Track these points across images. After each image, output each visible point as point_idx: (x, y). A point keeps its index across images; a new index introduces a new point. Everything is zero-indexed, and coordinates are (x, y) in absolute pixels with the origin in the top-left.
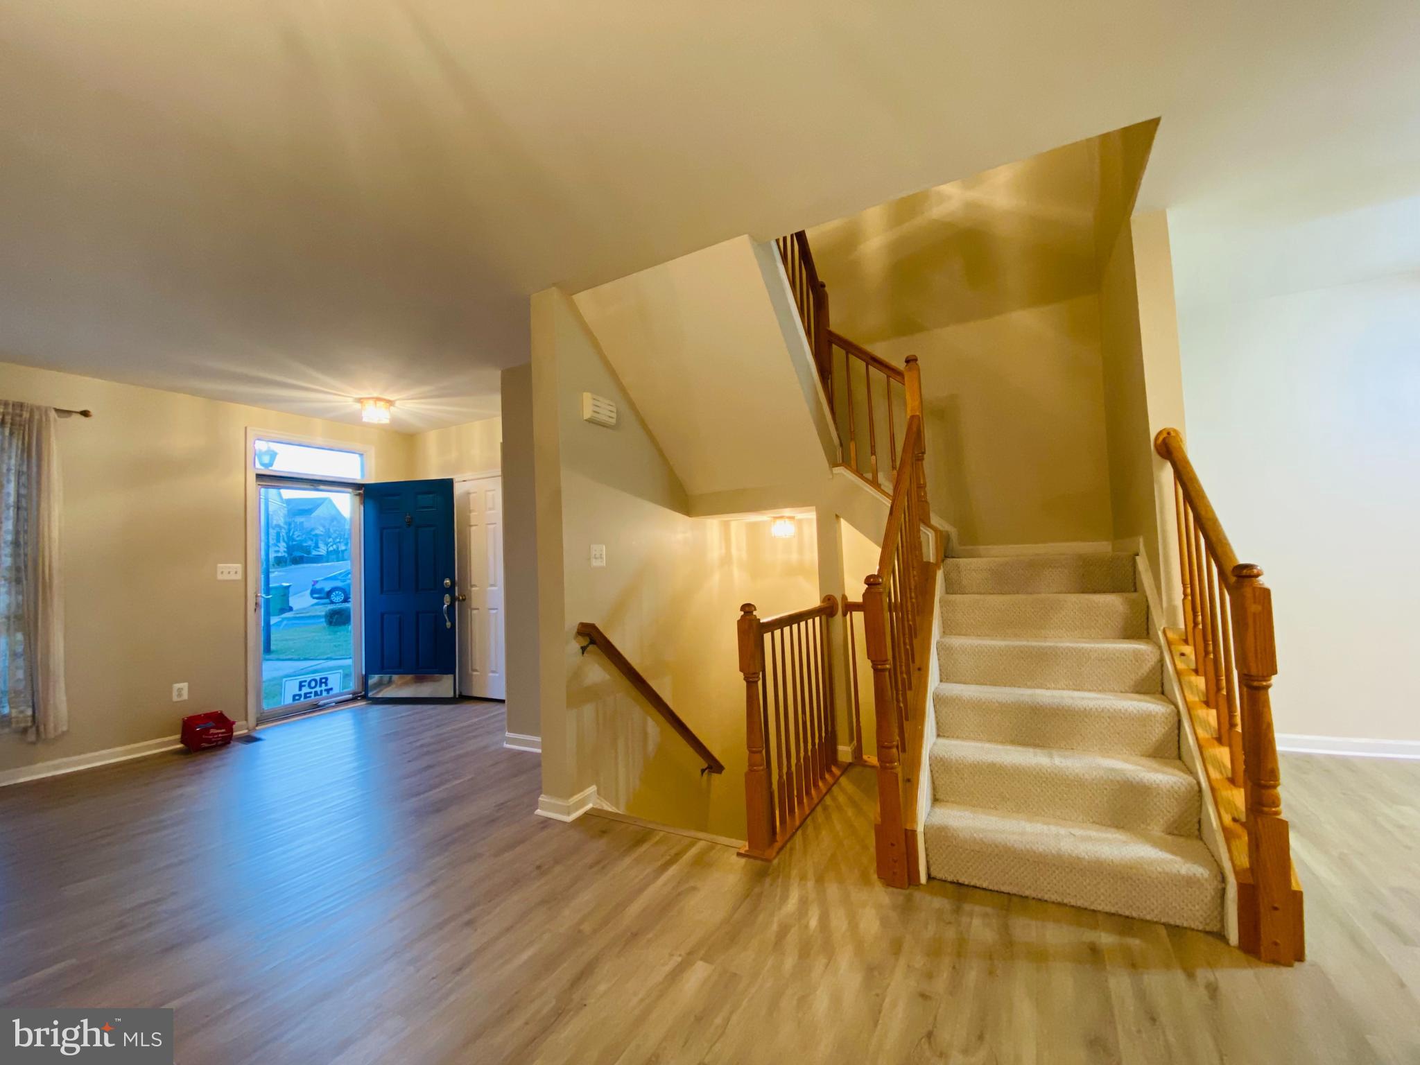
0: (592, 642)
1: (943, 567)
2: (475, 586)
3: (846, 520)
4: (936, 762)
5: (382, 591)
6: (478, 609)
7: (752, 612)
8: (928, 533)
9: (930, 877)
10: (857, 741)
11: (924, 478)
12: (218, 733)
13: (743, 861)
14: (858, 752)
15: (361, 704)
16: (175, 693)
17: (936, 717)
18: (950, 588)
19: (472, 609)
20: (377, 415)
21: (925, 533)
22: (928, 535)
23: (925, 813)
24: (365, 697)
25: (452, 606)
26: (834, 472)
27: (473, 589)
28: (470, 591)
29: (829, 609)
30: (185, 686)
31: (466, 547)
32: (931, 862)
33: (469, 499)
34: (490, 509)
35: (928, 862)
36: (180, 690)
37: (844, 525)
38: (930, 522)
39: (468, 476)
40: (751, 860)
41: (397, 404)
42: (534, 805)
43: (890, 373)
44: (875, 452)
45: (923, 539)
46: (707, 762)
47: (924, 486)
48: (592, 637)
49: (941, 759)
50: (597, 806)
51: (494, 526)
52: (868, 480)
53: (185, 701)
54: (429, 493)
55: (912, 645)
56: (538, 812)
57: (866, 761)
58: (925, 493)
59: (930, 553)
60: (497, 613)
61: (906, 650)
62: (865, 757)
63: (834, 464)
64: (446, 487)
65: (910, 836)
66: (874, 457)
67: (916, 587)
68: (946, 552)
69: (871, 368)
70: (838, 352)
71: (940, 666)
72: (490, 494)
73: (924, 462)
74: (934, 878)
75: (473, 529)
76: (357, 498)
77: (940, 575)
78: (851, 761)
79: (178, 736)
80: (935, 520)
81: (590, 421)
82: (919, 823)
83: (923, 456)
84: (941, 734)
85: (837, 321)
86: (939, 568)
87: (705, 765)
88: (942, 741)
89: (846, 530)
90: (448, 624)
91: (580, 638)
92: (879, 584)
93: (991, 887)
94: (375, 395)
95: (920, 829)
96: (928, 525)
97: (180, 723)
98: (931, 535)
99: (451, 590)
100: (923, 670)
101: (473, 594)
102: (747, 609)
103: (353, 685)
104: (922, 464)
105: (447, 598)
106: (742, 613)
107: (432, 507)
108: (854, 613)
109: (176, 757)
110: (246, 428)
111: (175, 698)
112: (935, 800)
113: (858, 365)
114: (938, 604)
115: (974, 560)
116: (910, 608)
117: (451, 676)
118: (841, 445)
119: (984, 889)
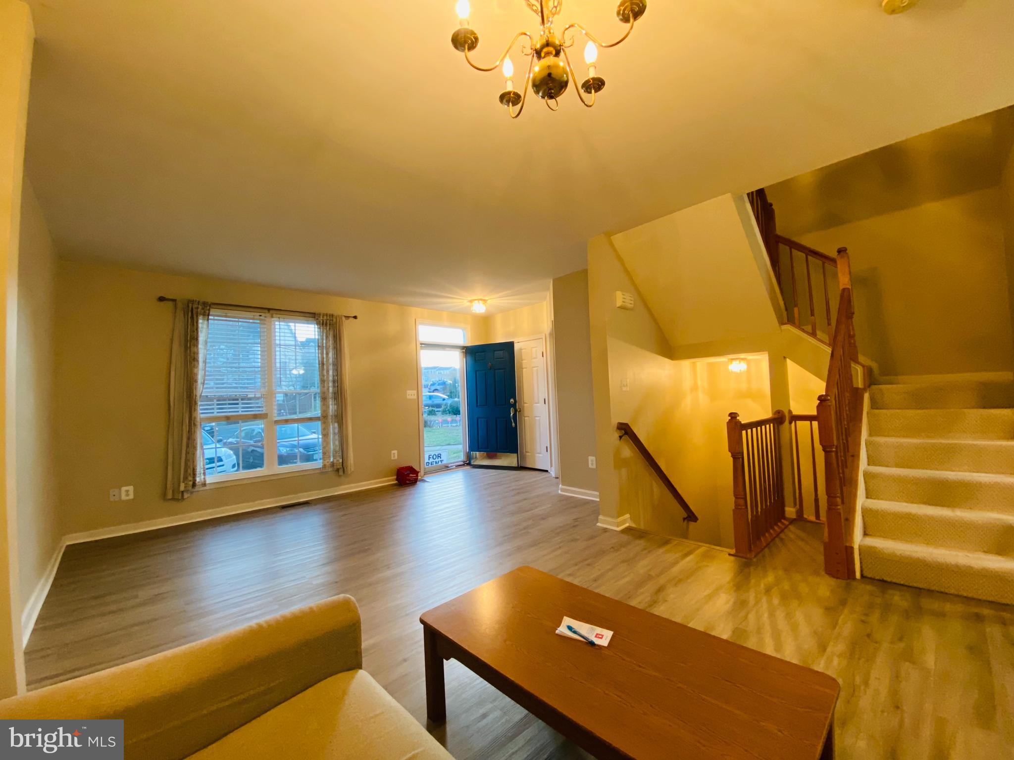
0: (626, 433)
1: (869, 391)
2: (526, 403)
3: (790, 359)
4: (866, 512)
5: (477, 406)
6: (528, 417)
7: (736, 417)
8: (857, 368)
9: (862, 576)
10: (799, 506)
11: (853, 330)
12: (413, 477)
13: (732, 558)
14: (800, 512)
15: (468, 467)
16: (392, 455)
17: (866, 486)
18: (874, 405)
19: (525, 417)
20: (479, 308)
21: (855, 368)
22: (857, 369)
23: (858, 539)
24: (469, 464)
25: (515, 415)
26: (782, 328)
27: (525, 405)
28: (524, 406)
29: (779, 419)
30: (396, 452)
31: (521, 382)
32: (864, 567)
33: (521, 352)
34: (534, 358)
35: (861, 567)
36: (394, 454)
37: (789, 363)
38: (858, 359)
39: (520, 339)
40: (738, 558)
41: (488, 302)
42: (597, 520)
43: (824, 260)
44: (814, 314)
45: (853, 373)
46: (687, 513)
47: (854, 336)
48: (625, 430)
49: (870, 509)
50: (631, 525)
51: (536, 368)
52: (809, 333)
53: (395, 460)
54: (501, 350)
55: (847, 441)
56: (599, 524)
57: (806, 519)
58: (855, 341)
59: (859, 382)
60: (540, 419)
61: (844, 443)
62: (805, 516)
63: (782, 323)
64: (509, 346)
65: (849, 550)
66: (813, 317)
67: (849, 403)
68: (871, 380)
69: (810, 258)
70: (783, 249)
71: (868, 455)
72: (534, 350)
73: (854, 320)
74: (866, 577)
75: (524, 370)
76: (462, 354)
77: (866, 396)
78: (795, 517)
79: (395, 477)
80: (861, 358)
81: (621, 308)
82: (855, 543)
83: (852, 316)
84: (869, 497)
85: (781, 227)
86: (866, 392)
87: (685, 515)
88: (869, 500)
89: (792, 368)
90: (513, 424)
91: (618, 431)
92: (828, 400)
93: (906, 584)
94: (480, 298)
95: (856, 547)
96: (857, 362)
97: (395, 471)
98: (860, 369)
99: (514, 405)
100: (856, 456)
101: (525, 408)
102: (733, 415)
103: (462, 457)
104: (852, 323)
105: (512, 410)
106: (730, 418)
107: (503, 358)
108: (797, 422)
109: (395, 487)
110: (415, 320)
111: (392, 458)
112: (865, 534)
113: (799, 255)
114: (866, 415)
115: (894, 386)
116: (845, 417)
117: (515, 455)
118: (786, 310)
119: (902, 585)
